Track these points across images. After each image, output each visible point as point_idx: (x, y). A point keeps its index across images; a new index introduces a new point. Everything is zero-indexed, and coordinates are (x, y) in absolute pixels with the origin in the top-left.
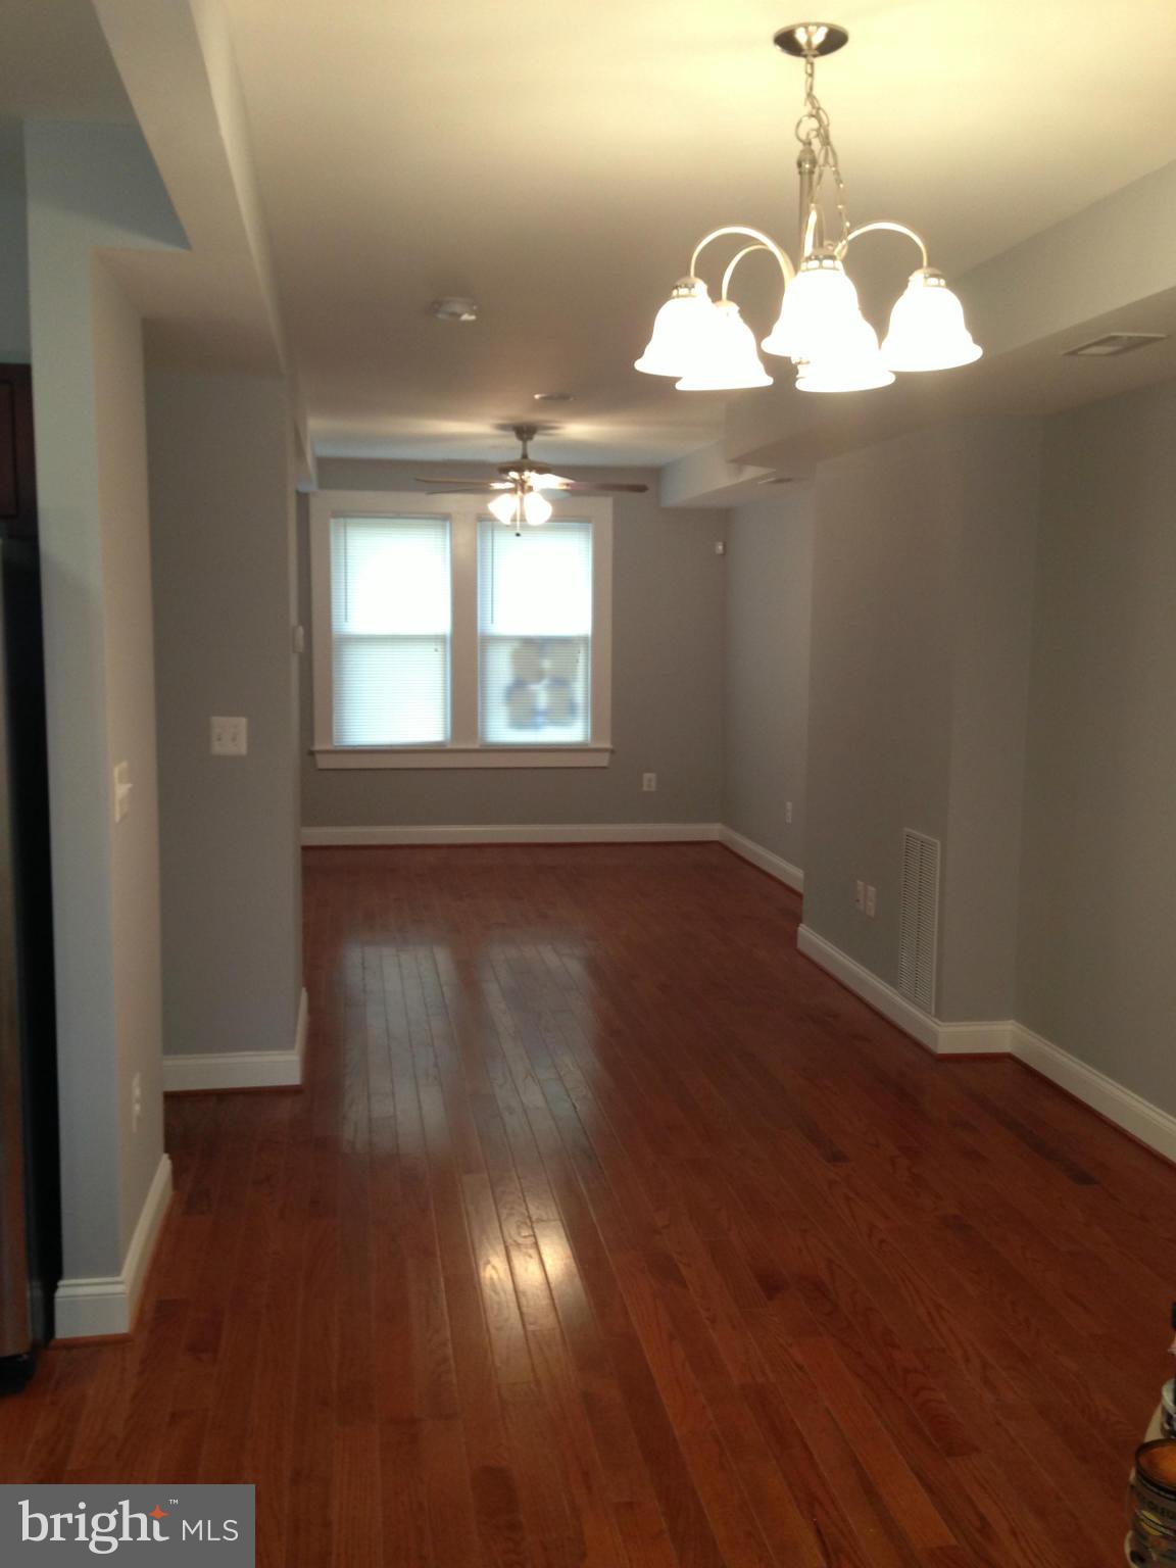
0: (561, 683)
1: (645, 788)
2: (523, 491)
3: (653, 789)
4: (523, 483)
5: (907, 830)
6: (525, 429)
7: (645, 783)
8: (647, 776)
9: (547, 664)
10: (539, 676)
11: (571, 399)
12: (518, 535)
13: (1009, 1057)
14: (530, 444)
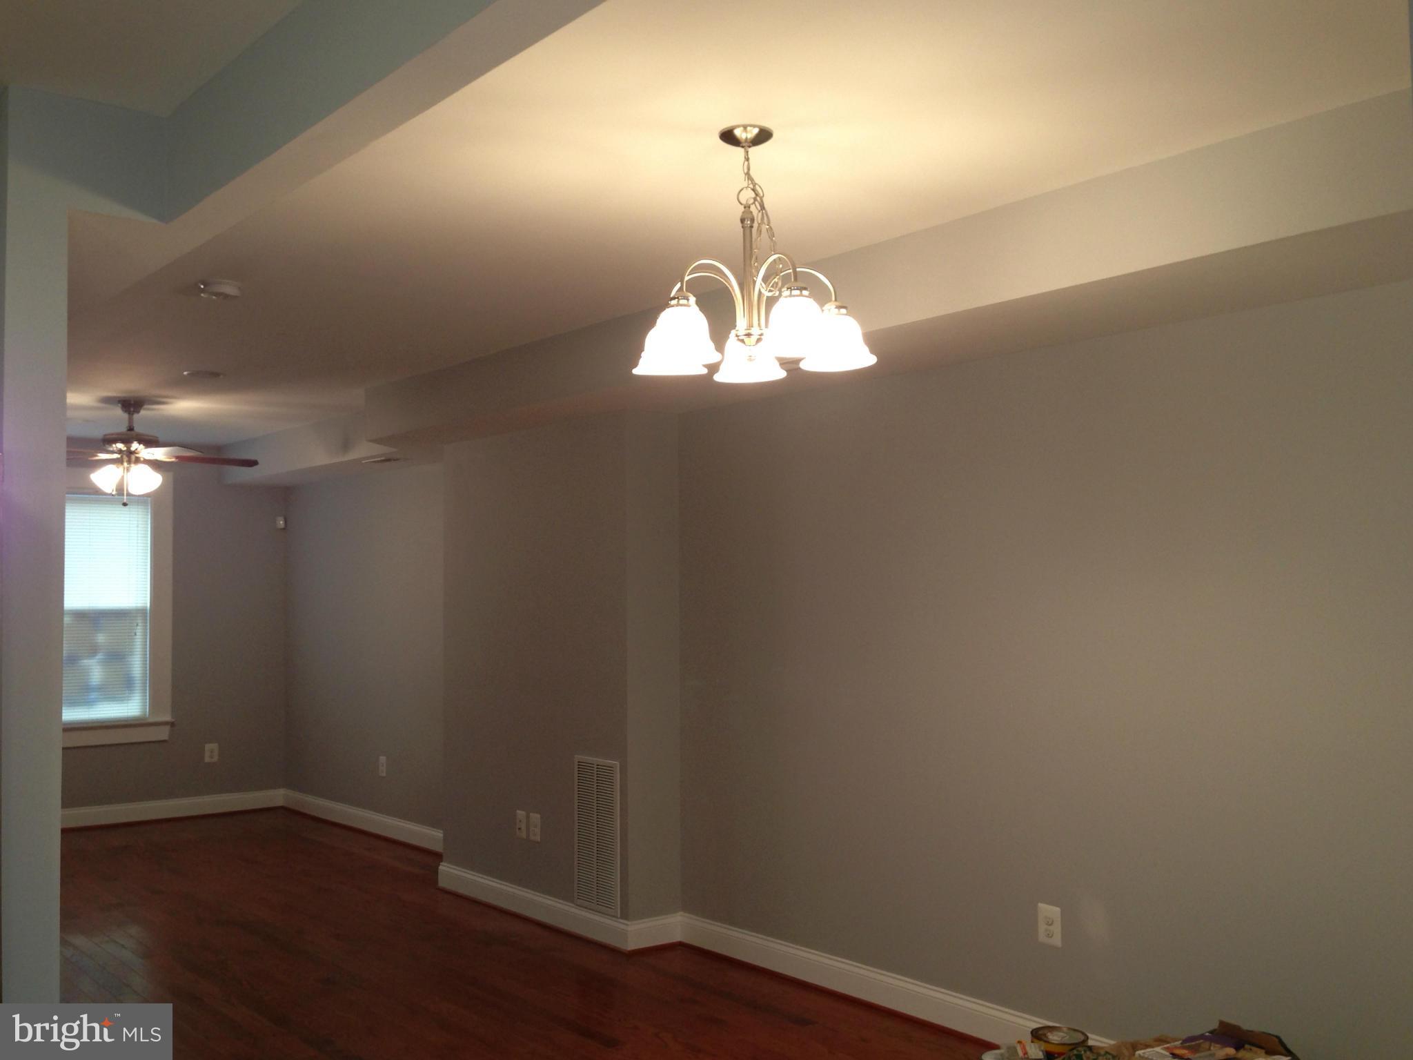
0: (117, 657)
1: (207, 759)
2: (129, 462)
3: (215, 759)
4: (130, 453)
5: (578, 758)
6: (132, 402)
7: (207, 754)
8: (208, 747)
9: (101, 638)
10: (93, 651)
11: (221, 376)
12: (125, 504)
13: (681, 945)
14: (136, 416)
